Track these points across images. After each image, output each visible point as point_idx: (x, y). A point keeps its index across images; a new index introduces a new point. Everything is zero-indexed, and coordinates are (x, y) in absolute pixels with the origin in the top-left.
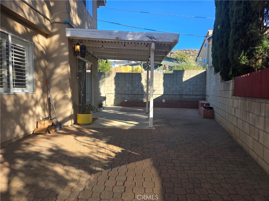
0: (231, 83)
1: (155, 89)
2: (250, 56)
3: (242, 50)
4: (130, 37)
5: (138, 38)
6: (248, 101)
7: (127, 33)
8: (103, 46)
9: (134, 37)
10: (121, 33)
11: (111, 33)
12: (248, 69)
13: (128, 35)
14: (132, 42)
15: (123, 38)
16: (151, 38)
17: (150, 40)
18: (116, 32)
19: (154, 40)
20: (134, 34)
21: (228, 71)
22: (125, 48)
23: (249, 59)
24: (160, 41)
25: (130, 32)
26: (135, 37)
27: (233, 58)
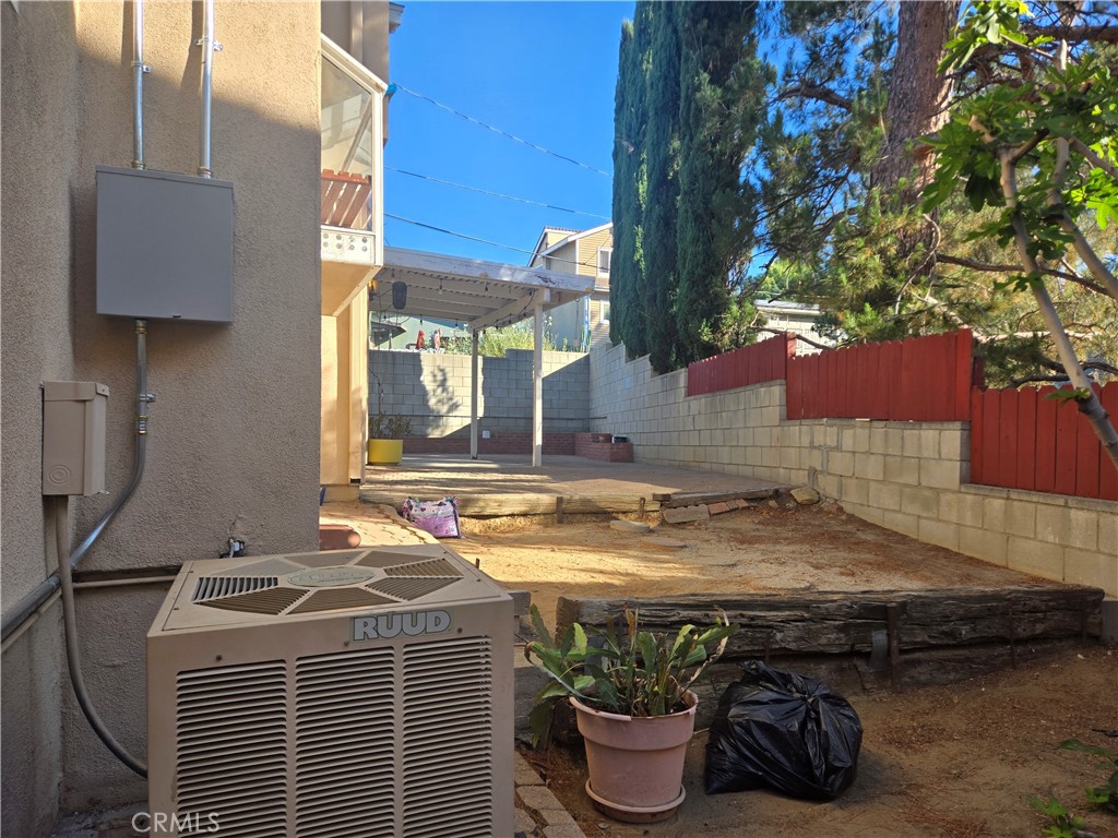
0: (682, 375)
1: (460, 402)
2: (715, 328)
3: (703, 318)
4: (506, 275)
5: (520, 277)
6: (719, 396)
7: (500, 266)
8: (441, 287)
9: (513, 275)
10: (487, 264)
11: (467, 264)
12: (709, 349)
13: (502, 271)
14: (510, 285)
15: (492, 276)
16: (545, 280)
17: (544, 283)
18: (479, 261)
19: (551, 285)
20: (514, 270)
21: (668, 354)
22: (486, 294)
23: (713, 332)
24: (561, 287)
25: (505, 266)
26: (516, 275)
27: (686, 330)
